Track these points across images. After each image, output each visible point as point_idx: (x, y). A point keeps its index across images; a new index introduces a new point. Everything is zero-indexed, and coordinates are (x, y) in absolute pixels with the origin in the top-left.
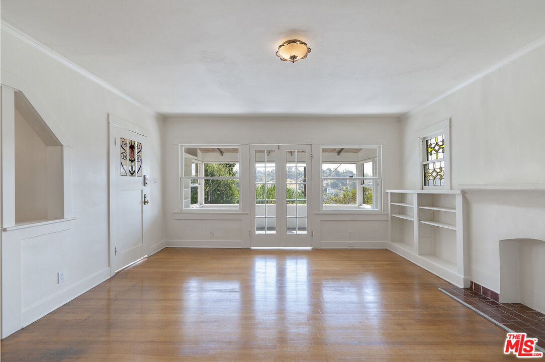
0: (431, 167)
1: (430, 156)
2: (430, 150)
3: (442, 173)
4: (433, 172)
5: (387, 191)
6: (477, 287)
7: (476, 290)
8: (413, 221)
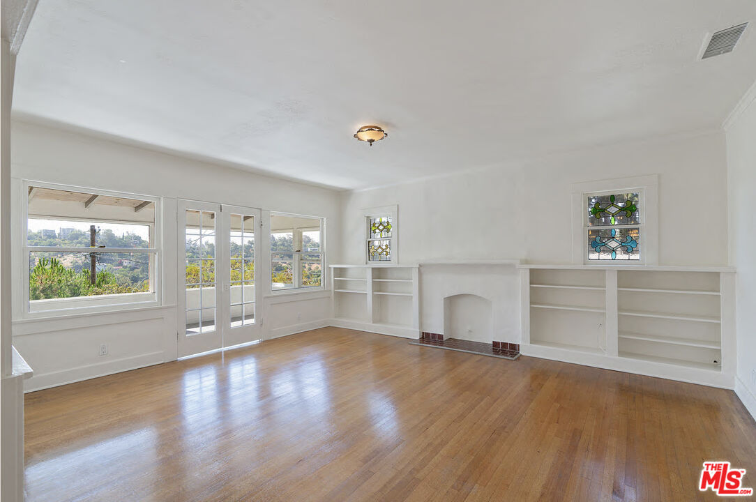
0: (377, 243)
1: (373, 234)
2: (373, 228)
3: (388, 250)
4: (378, 248)
5: (330, 266)
6: (428, 334)
7: (427, 338)
8: (366, 294)
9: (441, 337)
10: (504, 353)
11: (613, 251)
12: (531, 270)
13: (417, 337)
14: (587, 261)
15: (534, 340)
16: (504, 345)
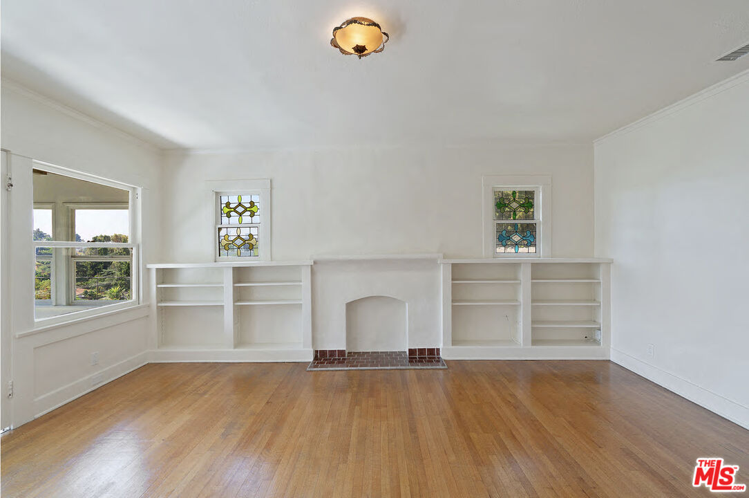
0: (232, 232)
1: (225, 218)
2: (226, 210)
3: (253, 242)
4: (235, 239)
5: (149, 266)
6: (323, 353)
7: (322, 357)
8: (222, 306)
9: (342, 353)
10: (421, 360)
11: (516, 244)
12: (454, 265)
13: (310, 358)
14: (495, 255)
15: (455, 342)
16: (422, 351)
